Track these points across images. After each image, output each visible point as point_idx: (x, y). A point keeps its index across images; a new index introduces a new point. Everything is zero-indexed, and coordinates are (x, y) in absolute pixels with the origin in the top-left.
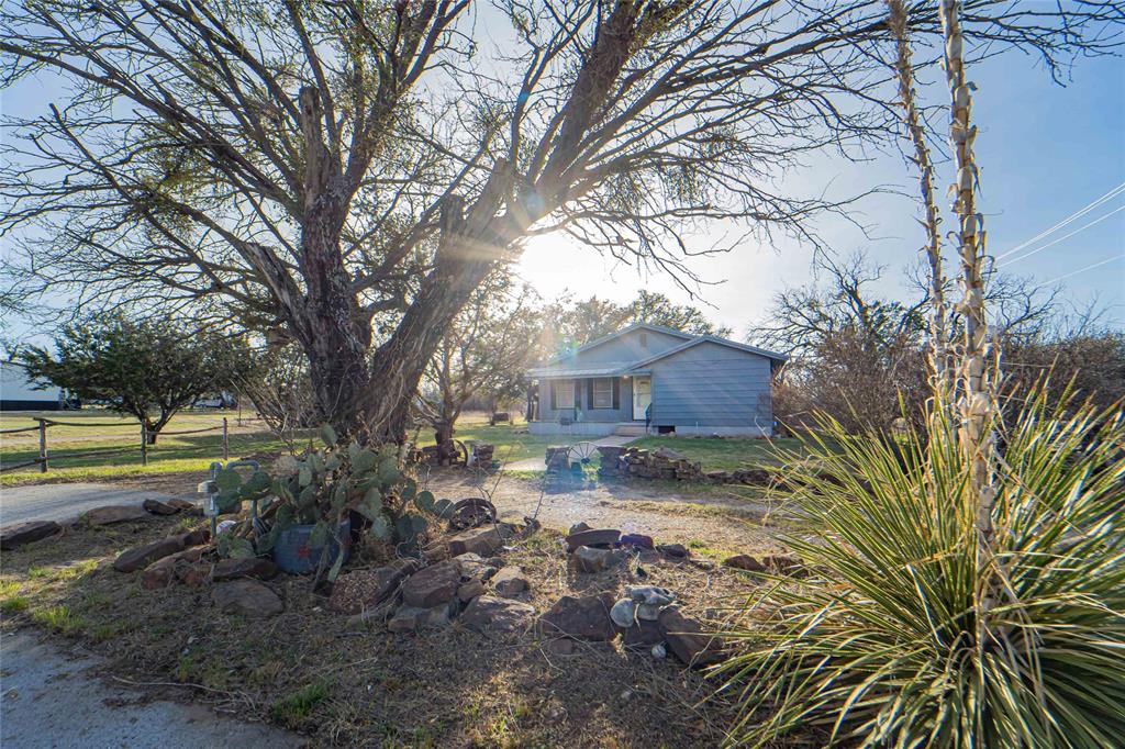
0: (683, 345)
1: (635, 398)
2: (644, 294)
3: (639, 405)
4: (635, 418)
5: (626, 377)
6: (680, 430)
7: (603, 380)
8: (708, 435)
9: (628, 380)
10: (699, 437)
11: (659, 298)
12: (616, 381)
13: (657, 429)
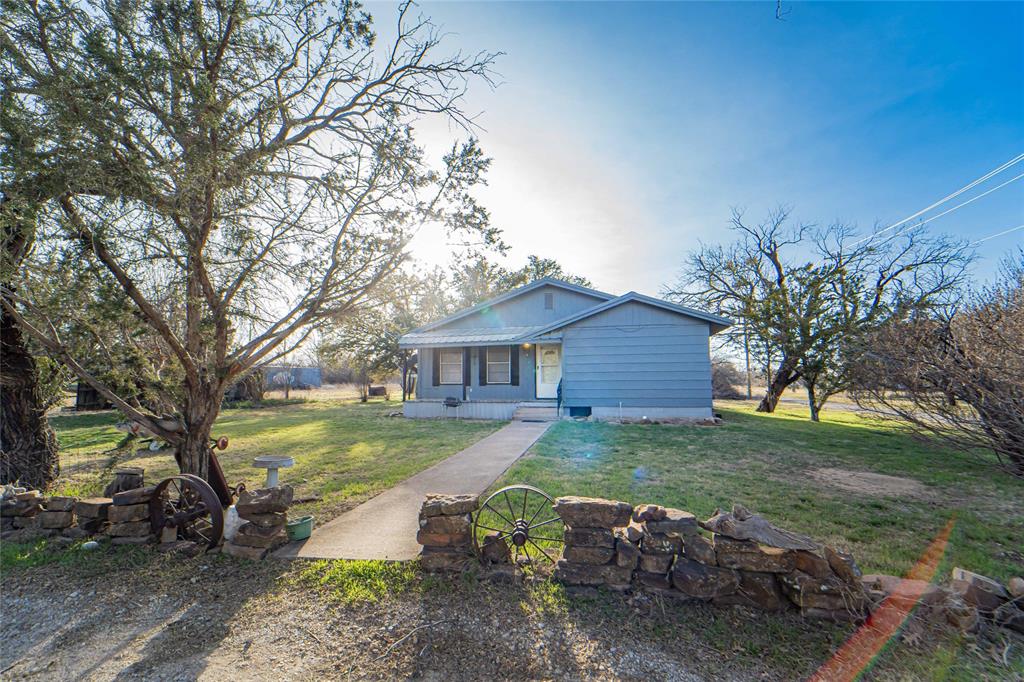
0: (601, 306)
1: (539, 372)
2: (534, 260)
3: (543, 380)
4: (538, 396)
5: (527, 345)
6: (598, 412)
7: (498, 349)
8: (638, 420)
9: (529, 349)
10: (626, 423)
11: (551, 265)
12: (515, 351)
13: (568, 410)
